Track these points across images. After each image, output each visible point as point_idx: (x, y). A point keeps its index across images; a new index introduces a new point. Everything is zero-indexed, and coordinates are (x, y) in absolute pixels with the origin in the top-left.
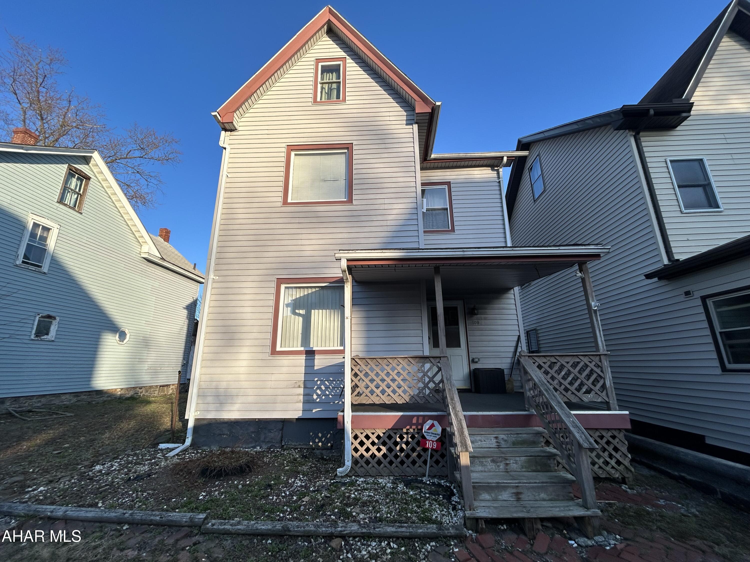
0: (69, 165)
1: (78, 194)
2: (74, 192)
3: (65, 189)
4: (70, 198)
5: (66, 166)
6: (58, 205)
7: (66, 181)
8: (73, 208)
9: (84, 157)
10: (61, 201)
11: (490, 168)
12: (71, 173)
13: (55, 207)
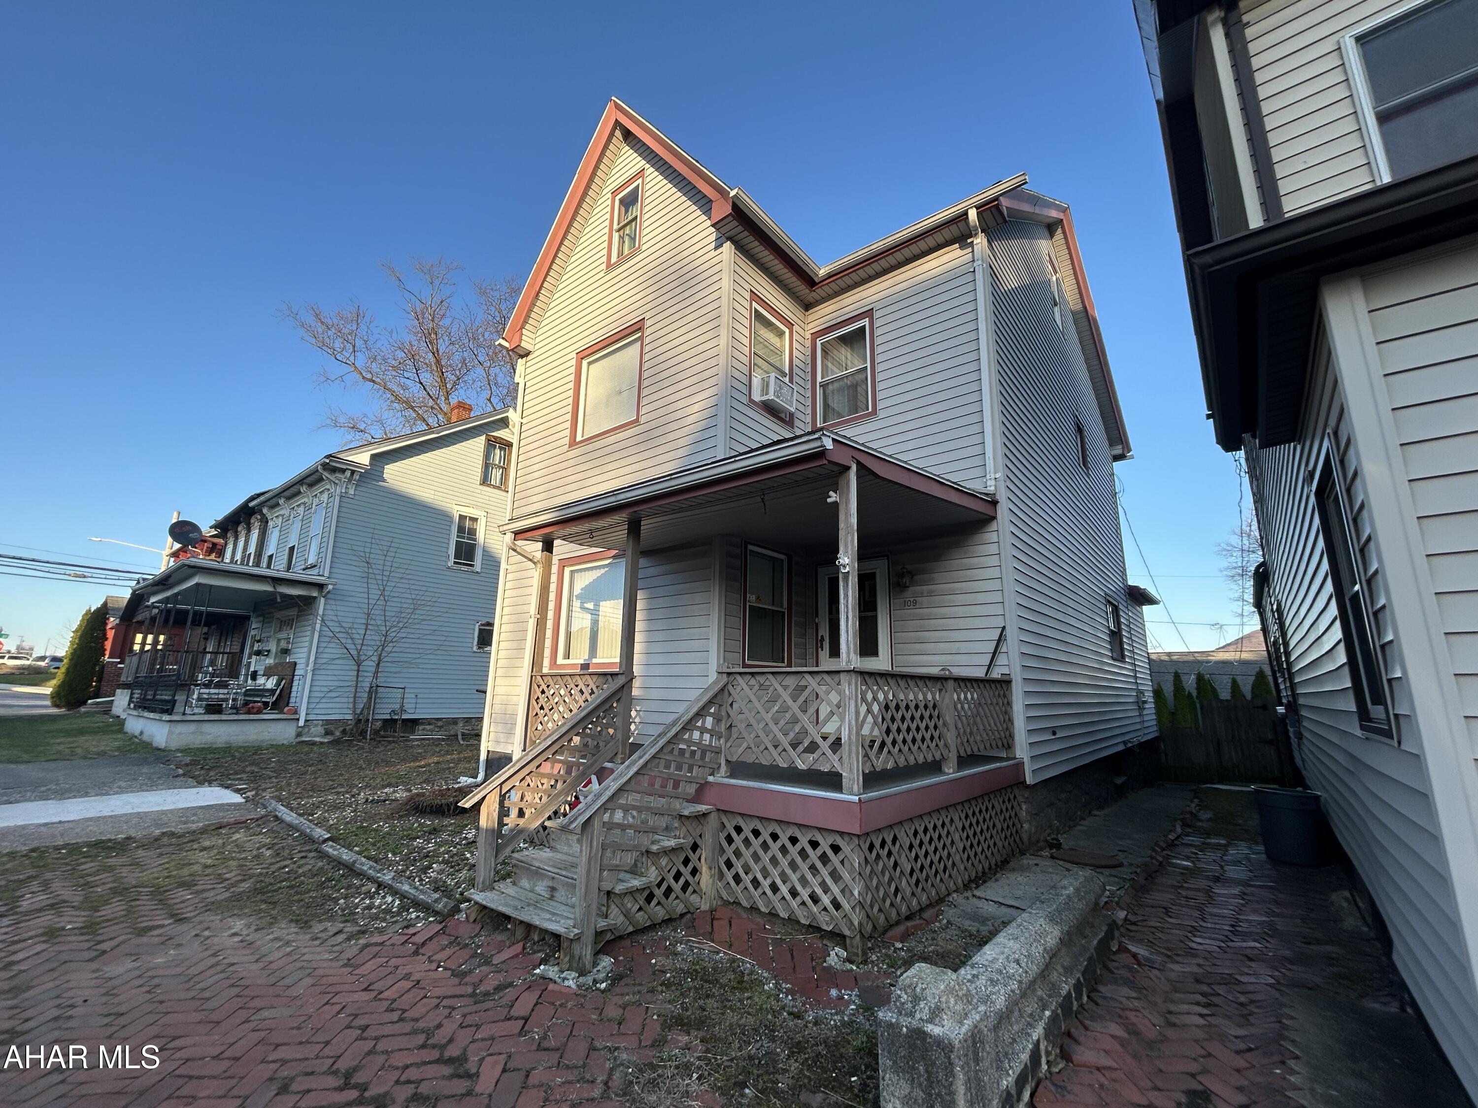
0: (487, 435)
1: (503, 468)
2: (500, 467)
3: (487, 466)
4: (496, 475)
5: (483, 437)
6: (481, 487)
7: (487, 456)
8: (499, 488)
9: (502, 419)
10: (485, 481)
11: (957, 245)
12: (492, 444)
13: (479, 491)
